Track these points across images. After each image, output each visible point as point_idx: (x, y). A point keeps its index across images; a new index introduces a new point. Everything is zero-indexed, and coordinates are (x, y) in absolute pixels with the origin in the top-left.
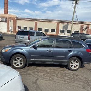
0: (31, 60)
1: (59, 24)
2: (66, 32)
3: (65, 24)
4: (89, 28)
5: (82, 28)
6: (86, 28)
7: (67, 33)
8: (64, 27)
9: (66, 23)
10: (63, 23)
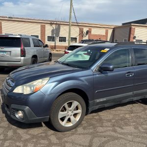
0: (98, 101)
1: (45, 26)
2: (58, 39)
3: (54, 26)
4: (90, 32)
5: (81, 32)
6: (87, 32)
7: (60, 41)
8: (53, 31)
9: (56, 24)
10: (51, 24)
